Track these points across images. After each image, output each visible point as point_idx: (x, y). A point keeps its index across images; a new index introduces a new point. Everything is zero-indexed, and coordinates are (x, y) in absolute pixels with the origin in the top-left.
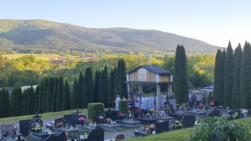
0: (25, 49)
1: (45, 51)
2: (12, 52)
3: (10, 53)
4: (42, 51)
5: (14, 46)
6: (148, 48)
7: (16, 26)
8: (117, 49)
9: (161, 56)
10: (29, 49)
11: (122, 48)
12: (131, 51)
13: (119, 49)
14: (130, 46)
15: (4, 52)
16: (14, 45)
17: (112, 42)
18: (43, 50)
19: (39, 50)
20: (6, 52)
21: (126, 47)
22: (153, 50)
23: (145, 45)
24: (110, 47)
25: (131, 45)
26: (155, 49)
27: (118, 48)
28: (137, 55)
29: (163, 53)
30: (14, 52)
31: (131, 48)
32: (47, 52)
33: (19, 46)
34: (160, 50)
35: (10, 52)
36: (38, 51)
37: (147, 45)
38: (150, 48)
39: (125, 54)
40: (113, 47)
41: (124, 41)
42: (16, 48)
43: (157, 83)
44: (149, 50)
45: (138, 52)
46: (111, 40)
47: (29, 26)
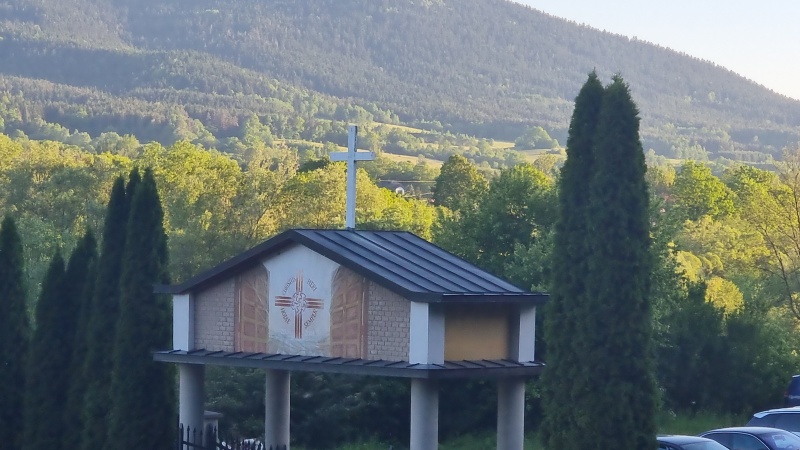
6: (318, 97)
8: (82, 100)
9: (414, 161)
11: (116, 93)
12: (183, 117)
13: (96, 99)
14: (182, 83)
17: (41, 45)
21: (149, 90)
22: (353, 114)
23: (290, 78)
24: (28, 81)
25: (191, 70)
26: (369, 109)
27: (88, 91)
28: (231, 149)
29: (431, 139)
31: (184, 100)
34: (406, 119)
37: (307, 77)
38: (332, 104)
39: (136, 144)
40: (46, 85)
41: (138, 44)
43: (411, 368)
44: (319, 115)
45: (238, 131)
46: (36, 32)
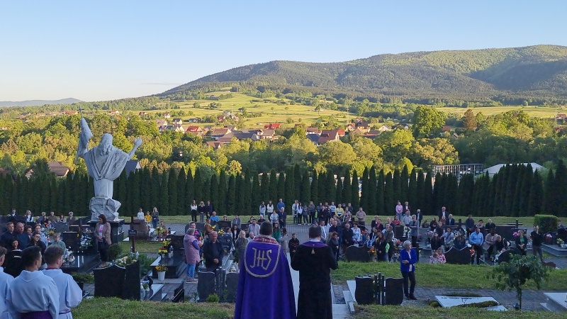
0: (514, 97)
1: (550, 100)
2: (492, 102)
3: (487, 105)
4: (545, 101)
5: (495, 92)
7: (502, 59)
10: (522, 97)
15: (478, 103)
16: (497, 91)
18: (547, 98)
19: (539, 98)
20: (483, 103)
30: (495, 103)
32: (554, 102)
33: (504, 93)
35: (488, 103)
36: (538, 100)
42: (499, 96)
47: (525, 58)
